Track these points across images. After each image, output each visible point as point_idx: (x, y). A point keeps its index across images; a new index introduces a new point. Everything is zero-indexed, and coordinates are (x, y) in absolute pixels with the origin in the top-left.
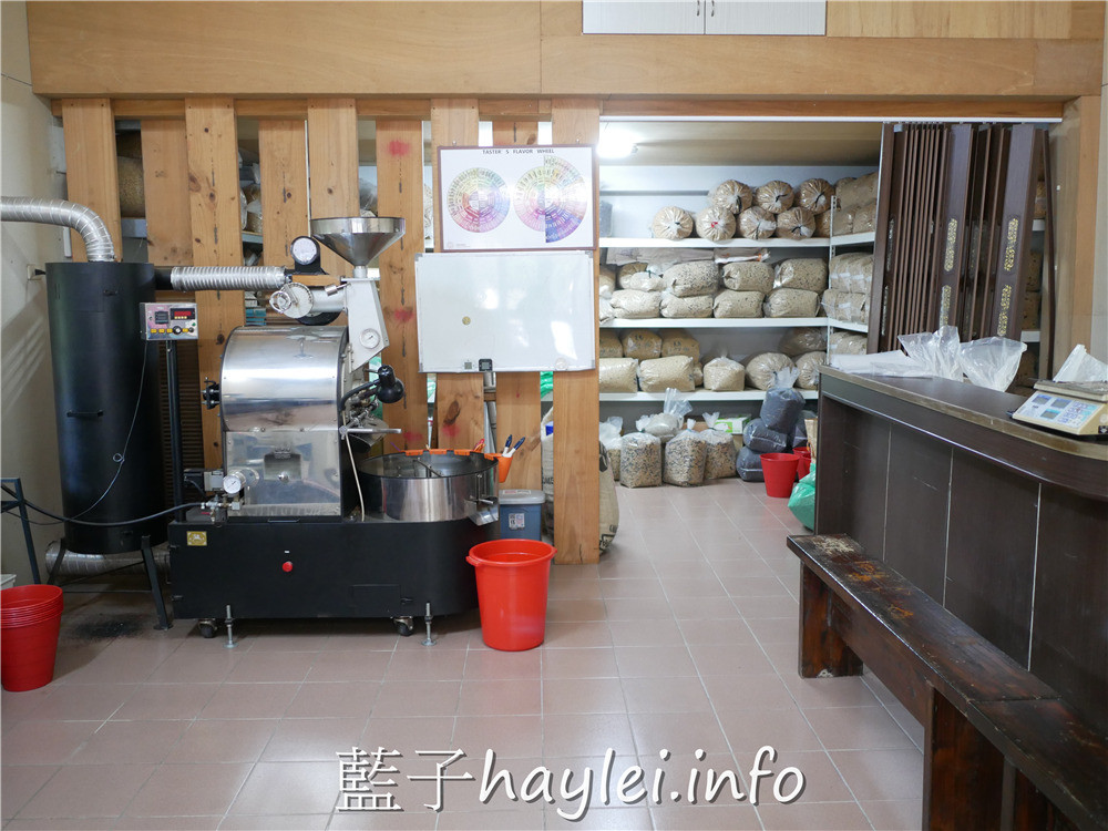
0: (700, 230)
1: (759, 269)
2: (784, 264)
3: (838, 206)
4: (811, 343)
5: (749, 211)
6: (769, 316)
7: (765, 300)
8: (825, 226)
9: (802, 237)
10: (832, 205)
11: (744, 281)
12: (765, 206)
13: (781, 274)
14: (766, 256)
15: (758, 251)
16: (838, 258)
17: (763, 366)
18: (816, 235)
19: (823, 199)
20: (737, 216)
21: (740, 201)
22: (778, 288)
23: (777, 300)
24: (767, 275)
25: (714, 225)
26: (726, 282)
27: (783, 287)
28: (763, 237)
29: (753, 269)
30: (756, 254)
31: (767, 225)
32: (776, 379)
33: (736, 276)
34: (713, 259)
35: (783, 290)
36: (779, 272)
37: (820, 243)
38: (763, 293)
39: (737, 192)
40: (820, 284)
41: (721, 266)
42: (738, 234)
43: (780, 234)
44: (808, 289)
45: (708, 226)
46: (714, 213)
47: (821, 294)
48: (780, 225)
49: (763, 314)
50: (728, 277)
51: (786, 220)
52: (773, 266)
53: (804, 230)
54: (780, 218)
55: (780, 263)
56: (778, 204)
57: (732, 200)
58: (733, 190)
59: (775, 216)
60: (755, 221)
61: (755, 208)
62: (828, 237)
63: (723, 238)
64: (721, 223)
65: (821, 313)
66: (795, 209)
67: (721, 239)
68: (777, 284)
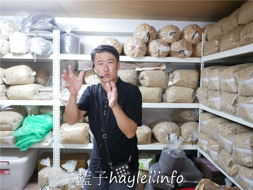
0: (126, 51)
1: (160, 75)
2: (174, 72)
3: (207, 40)
4: (189, 117)
5: (155, 41)
6: (166, 102)
7: (164, 92)
8: (198, 51)
9: (185, 56)
10: (203, 39)
11: (151, 81)
12: (164, 39)
13: (173, 78)
14: (164, 67)
15: (160, 64)
16: (207, 69)
17: (162, 130)
18: (193, 56)
19: (197, 35)
20: (147, 44)
21: (149, 35)
22: (170, 86)
23: (170, 93)
24: (165, 78)
25: (133, 48)
26: (141, 81)
27: (174, 85)
28: (162, 56)
29: (156, 74)
30: (159, 66)
31: (165, 49)
32: (169, 138)
33: (147, 78)
34: (135, 69)
35: (173, 87)
36: (171, 77)
37: (195, 60)
38: (162, 88)
39: (148, 30)
40: (195, 84)
41: (139, 72)
42: (148, 54)
43: (172, 54)
44: (188, 87)
45: (130, 48)
46: (133, 41)
47: (195, 90)
48: (172, 49)
49: (162, 101)
50: (142, 79)
51: (176, 46)
52: (168, 74)
53: (186, 52)
54: (172, 46)
55: (172, 72)
56: (171, 37)
57: (144, 34)
58: (145, 28)
59: (170, 44)
60: (158, 46)
61: (158, 40)
62: (201, 57)
63: (138, 56)
64: (137, 46)
65: (196, 100)
66: (181, 40)
67: (137, 56)
68: (170, 83)
